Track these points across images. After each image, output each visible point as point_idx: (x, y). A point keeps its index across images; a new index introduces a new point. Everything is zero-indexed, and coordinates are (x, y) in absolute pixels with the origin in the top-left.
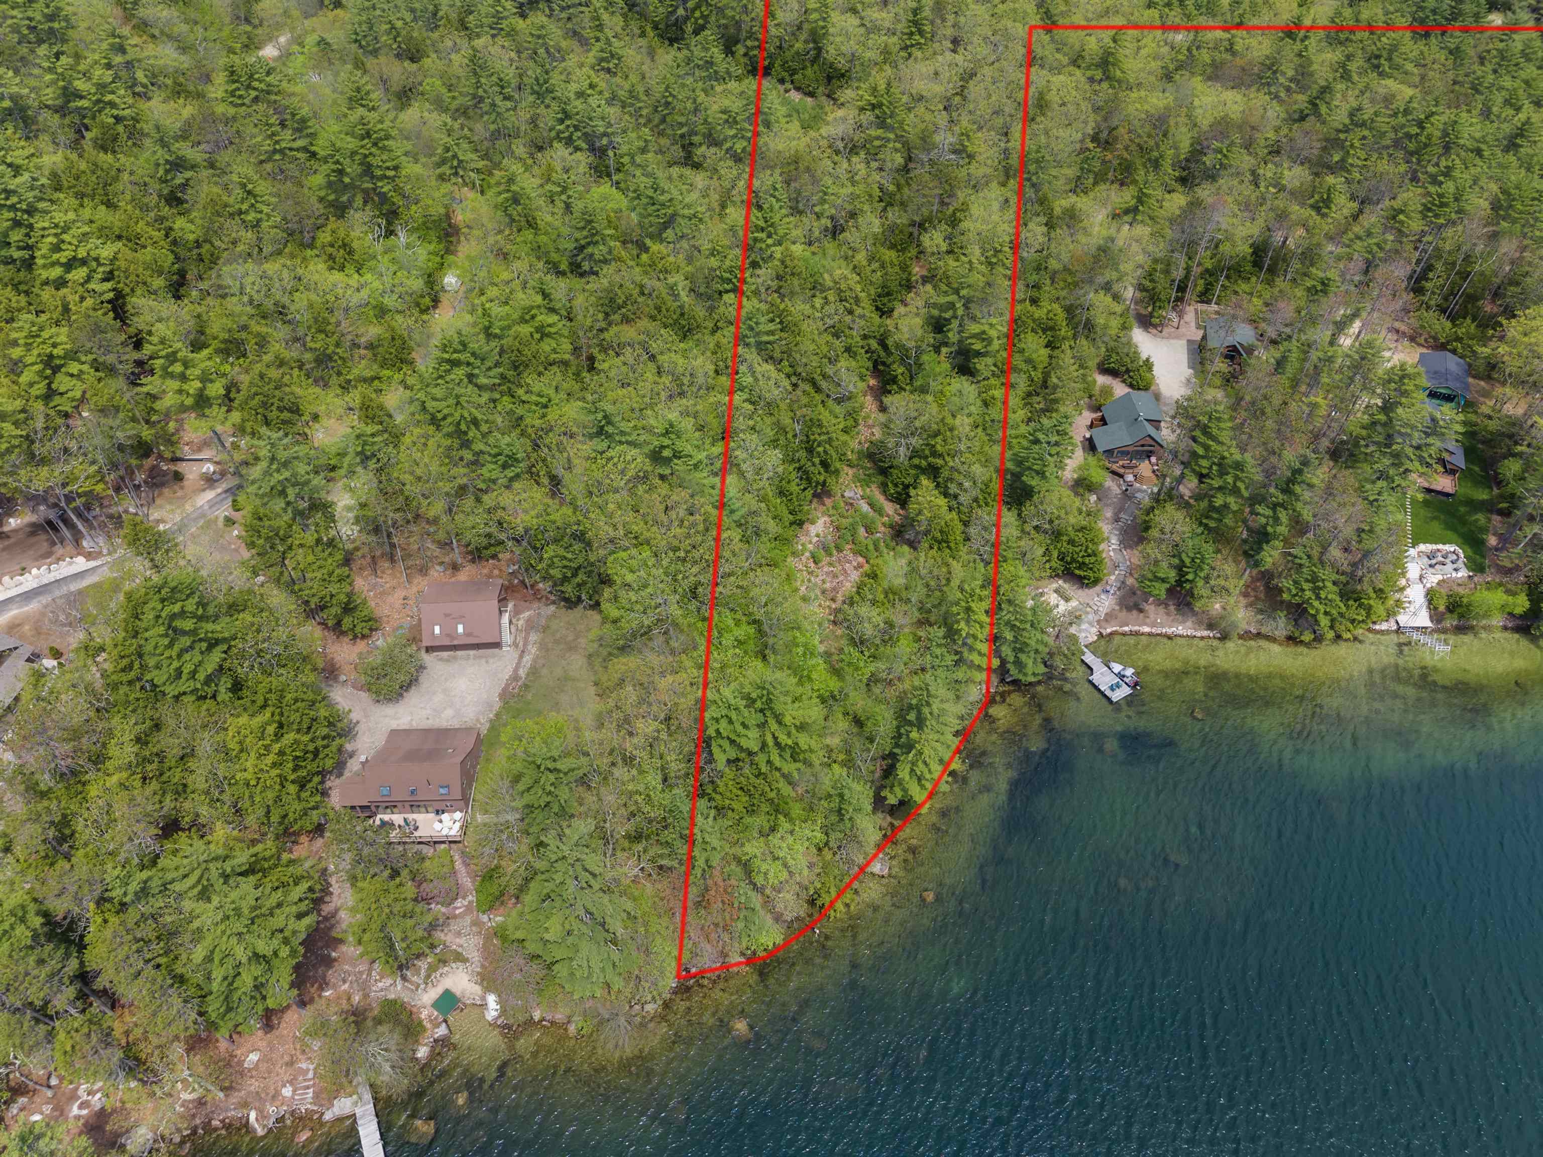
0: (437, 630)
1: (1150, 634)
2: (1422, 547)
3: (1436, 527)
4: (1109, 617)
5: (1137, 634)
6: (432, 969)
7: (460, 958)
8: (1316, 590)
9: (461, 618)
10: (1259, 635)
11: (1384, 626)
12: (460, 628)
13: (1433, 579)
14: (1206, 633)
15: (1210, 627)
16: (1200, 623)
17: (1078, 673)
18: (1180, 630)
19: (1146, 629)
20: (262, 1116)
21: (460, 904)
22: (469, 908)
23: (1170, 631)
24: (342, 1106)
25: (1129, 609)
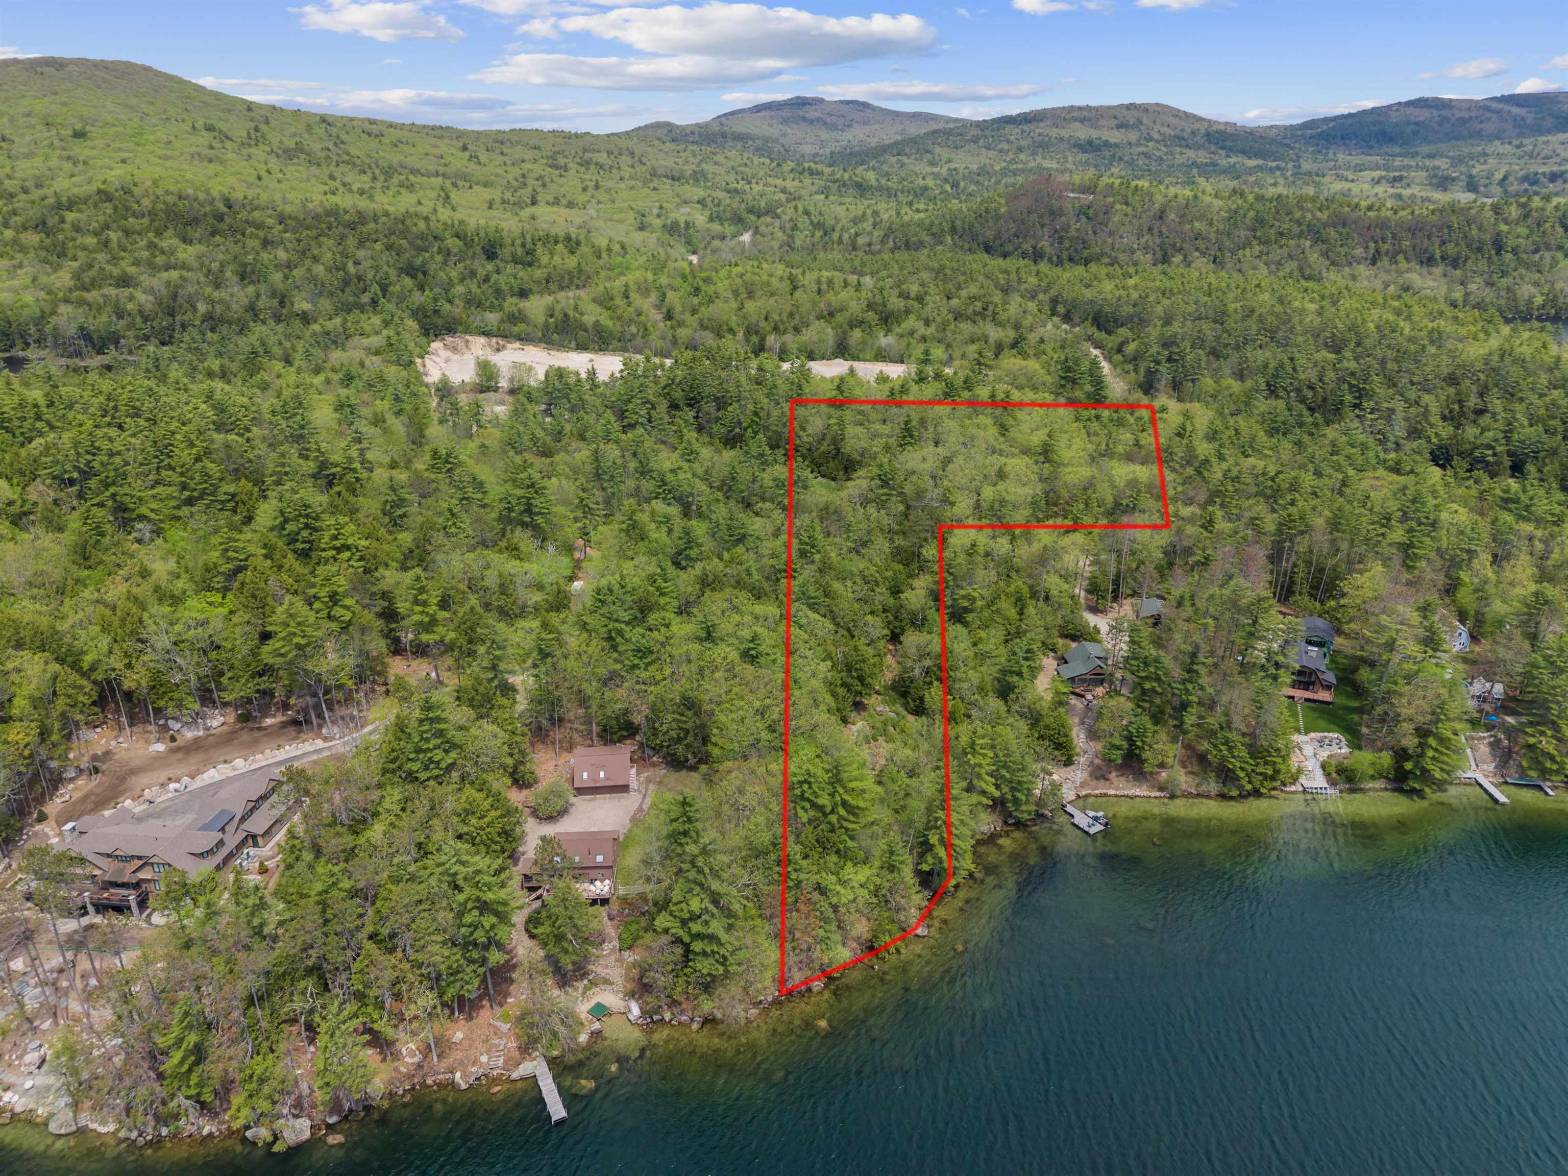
0: (585, 775)
1: (1116, 796)
2: (1313, 735)
3: (1322, 723)
4: (1083, 785)
5: (1106, 795)
6: (586, 989)
7: (607, 982)
8: (1230, 749)
9: (603, 767)
10: (1199, 795)
11: (1293, 788)
12: (602, 774)
13: (1324, 754)
14: (1158, 794)
15: (1161, 789)
16: (1153, 787)
17: (1062, 819)
18: (1138, 792)
19: (1112, 792)
20: (465, 1076)
21: (607, 947)
22: (613, 950)
23: (1131, 792)
24: (526, 1068)
25: (1097, 778)
